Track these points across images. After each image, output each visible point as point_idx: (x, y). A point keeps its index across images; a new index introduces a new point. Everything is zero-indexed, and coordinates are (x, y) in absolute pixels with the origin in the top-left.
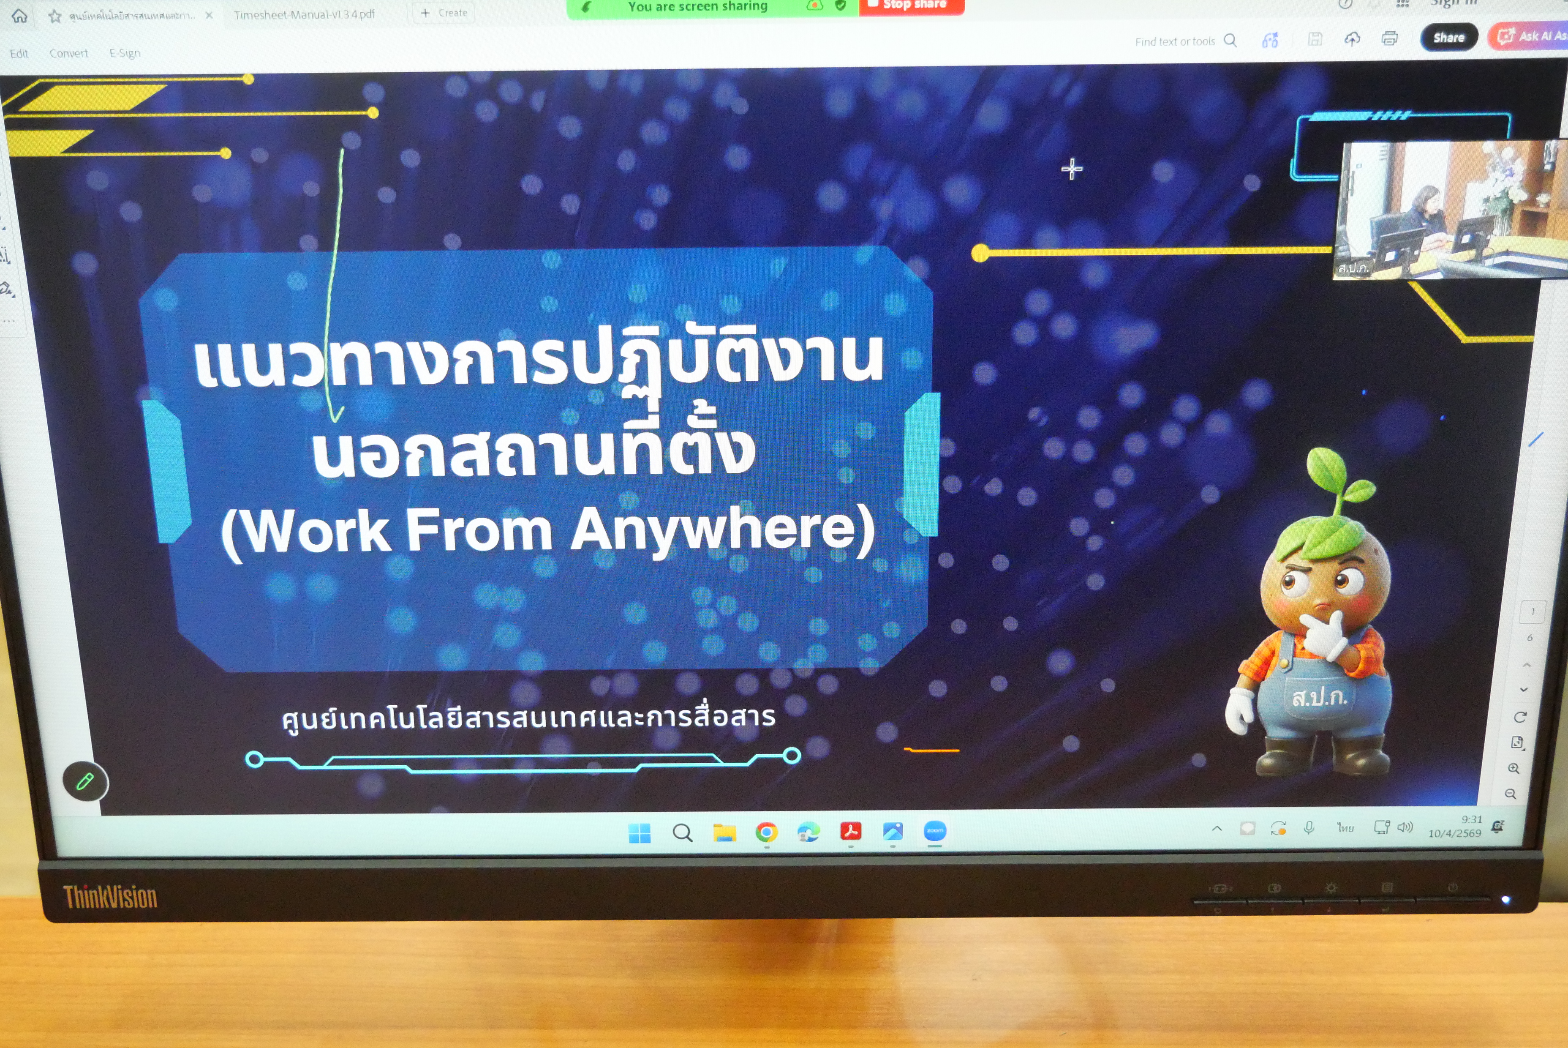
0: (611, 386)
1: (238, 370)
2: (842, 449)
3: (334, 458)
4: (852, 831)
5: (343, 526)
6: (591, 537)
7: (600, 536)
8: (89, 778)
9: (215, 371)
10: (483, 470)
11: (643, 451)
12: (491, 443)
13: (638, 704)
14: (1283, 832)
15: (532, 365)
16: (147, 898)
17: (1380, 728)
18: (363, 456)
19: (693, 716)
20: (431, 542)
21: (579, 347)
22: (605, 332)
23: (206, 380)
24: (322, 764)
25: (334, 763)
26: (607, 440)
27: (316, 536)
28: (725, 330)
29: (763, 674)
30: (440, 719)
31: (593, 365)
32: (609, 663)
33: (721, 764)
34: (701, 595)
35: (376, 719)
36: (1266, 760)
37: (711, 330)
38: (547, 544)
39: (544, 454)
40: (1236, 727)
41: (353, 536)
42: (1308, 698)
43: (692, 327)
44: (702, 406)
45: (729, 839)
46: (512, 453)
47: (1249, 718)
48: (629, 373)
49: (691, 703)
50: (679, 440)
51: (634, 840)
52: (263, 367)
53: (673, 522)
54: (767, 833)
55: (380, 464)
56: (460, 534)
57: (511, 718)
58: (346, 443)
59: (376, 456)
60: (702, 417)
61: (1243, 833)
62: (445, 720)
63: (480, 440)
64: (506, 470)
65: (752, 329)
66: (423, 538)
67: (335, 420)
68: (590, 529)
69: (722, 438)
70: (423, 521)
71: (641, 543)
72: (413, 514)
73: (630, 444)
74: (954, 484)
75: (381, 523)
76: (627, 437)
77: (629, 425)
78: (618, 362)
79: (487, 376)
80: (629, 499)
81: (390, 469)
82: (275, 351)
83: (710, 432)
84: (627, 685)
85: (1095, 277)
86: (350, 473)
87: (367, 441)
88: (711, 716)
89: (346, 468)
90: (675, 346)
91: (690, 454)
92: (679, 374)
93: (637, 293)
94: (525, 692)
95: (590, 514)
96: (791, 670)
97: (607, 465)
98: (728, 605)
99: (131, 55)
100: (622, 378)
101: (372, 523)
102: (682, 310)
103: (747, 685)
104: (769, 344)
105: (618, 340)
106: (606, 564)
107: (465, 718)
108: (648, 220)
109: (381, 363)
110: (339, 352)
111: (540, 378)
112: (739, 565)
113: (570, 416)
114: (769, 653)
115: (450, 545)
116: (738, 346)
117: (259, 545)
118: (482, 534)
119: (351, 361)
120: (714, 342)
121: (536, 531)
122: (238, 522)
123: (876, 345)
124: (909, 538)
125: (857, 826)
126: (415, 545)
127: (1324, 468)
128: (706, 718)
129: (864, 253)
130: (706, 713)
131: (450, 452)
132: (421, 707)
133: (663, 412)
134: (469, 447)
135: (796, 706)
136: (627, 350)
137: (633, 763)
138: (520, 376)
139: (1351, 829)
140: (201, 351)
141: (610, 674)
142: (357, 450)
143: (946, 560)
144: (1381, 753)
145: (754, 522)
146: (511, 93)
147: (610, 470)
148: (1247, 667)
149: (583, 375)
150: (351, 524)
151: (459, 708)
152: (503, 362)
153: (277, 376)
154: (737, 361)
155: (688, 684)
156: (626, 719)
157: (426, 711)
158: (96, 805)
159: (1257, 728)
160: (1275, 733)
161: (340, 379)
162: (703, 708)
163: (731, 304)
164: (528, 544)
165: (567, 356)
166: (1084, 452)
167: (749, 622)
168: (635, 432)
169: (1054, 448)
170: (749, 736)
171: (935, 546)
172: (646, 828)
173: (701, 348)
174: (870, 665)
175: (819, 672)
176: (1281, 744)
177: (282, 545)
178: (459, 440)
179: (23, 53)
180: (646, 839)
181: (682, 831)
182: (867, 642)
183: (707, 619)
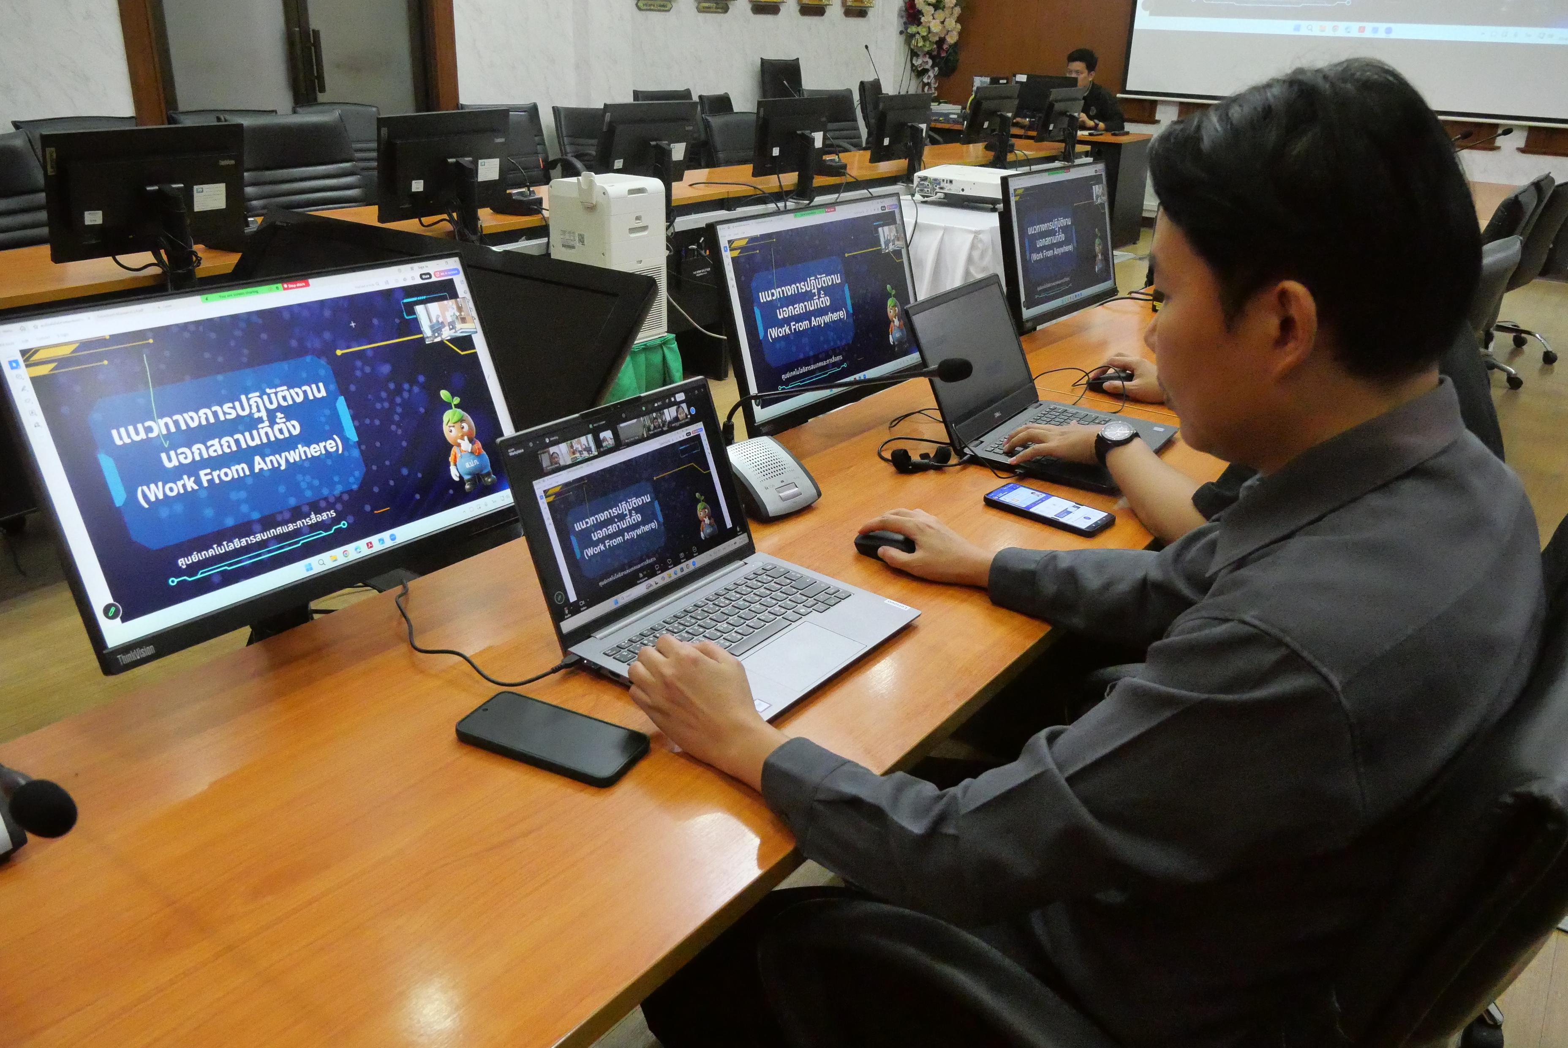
0: (251, 415)
1: (129, 436)
2: (323, 419)
3: (170, 460)
4: (370, 545)
5: (180, 483)
6: (260, 467)
7: (263, 465)
8: (113, 609)
9: (121, 438)
10: (220, 452)
11: (267, 434)
12: (220, 442)
13: (293, 521)
14: (480, 508)
15: (225, 413)
16: (149, 650)
17: (489, 469)
18: (179, 456)
19: (311, 520)
20: (210, 481)
21: (237, 404)
22: (243, 397)
23: (119, 442)
24: (196, 575)
25: (202, 573)
26: (255, 432)
27: (171, 490)
28: (278, 389)
29: (326, 499)
30: (232, 545)
31: (243, 409)
32: (280, 509)
33: (325, 534)
34: (299, 477)
35: (211, 552)
36: (467, 487)
37: (274, 390)
38: (248, 473)
39: (237, 442)
40: (457, 479)
41: (184, 486)
42: (470, 465)
43: (268, 391)
44: (279, 415)
45: (335, 560)
46: (227, 444)
47: (458, 475)
48: (254, 410)
49: (309, 515)
50: (276, 427)
51: (308, 570)
52: (137, 433)
53: (283, 454)
54: (346, 554)
55: (186, 458)
56: (219, 476)
57: (255, 538)
58: (172, 453)
59: (184, 456)
60: (281, 418)
61: (471, 511)
62: (234, 545)
63: (216, 441)
64: (227, 451)
65: (285, 388)
66: (208, 481)
67: (166, 446)
68: (259, 464)
69: (288, 423)
70: (206, 475)
71: (276, 465)
72: (202, 473)
73: (262, 432)
74: (357, 423)
75: (192, 479)
76: (260, 430)
77: (260, 426)
78: (250, 406)
79: (212, 420)
80: (267, 451)
81: (189, 460)
82: (140, 426)
83: (284, 423)
84: (287, 515)
85: (370, 354)
86: (177, 464)
87: (179, 451)
88: (316, 518)
89: (175, 463)
90: (265, 397)
91: (281, 431)
92: (270, 407)
93: (249, 383)
94: (257, 527)
95: (257, 459)
96: (334, 495)
97: (257, 441)
98: (308, 478)
99: (65, 335)
100: (253, 411)
101: (189, 479)
102: (264, 385)
103: (323, 504)
104: (291, 391)
105: (248, 399)
106: (267, 474)
107: (240, 543)
108: (245, 360)
109: (176, 423)
110: (162, 422)
111: (228, 417)
112: (307, 464)
113: (240, 428)
114: (325, 492)
115: (217, 481)
116: (283, 394)
117: (153, 499)
118: (226, 474)
119: (166, 425)
120: (276, 393)
121: (243, 469)
122: (143, 492)
123: (321, 385)
124: (351, 443)
125: (371, 543)
126: (205, 484)
127: (445, 395)
128: (315, 519)
129: (308, 358)
130: (314, 517)
131: (207, 448)
132: (225, 543)
133: (269, 420)
134: (212, 445)
135: (339, 507)
136: (252, 402)
137: (297, 542)
138: (222, 418)
139: (496, 501)
140: (114, 432)
141: (281, 512)
142: (177, 455)
143: (363, 447)
144: (493, 476)
145: (306, 448)
146: (192, 328)
147: (259, 443)
148: (451, 459)
149: (242, 413)
150: (182, 482)
151: (237, 539)
152: (215, 414)
153: (143, 435)
154: (284, 398)
155: (305, 509)
156: (291, 527)
157: (227, 544)
158: (118, 620)
159: (461, 477)
160: (466, 477)
161: (164, 432)
162: (313, 516)
163: (277, 381)
164: (242, 475)
165: (234, 408)
166: (386, 405)
167: (316, 482)
168: (262, 428)
169: (378, 406)
170: (329, 522)
171: (359, 444)
172: (310, 564)
173: (273, 396)
174: (355, 487)
175: (342, 493)
176: (469, 480)
177: (161, 497)
178: (209, 444)
179: (27, 341)
180: (311, 569)
181: (321, 562)
182: (351, 480)
183: (303, 485)
